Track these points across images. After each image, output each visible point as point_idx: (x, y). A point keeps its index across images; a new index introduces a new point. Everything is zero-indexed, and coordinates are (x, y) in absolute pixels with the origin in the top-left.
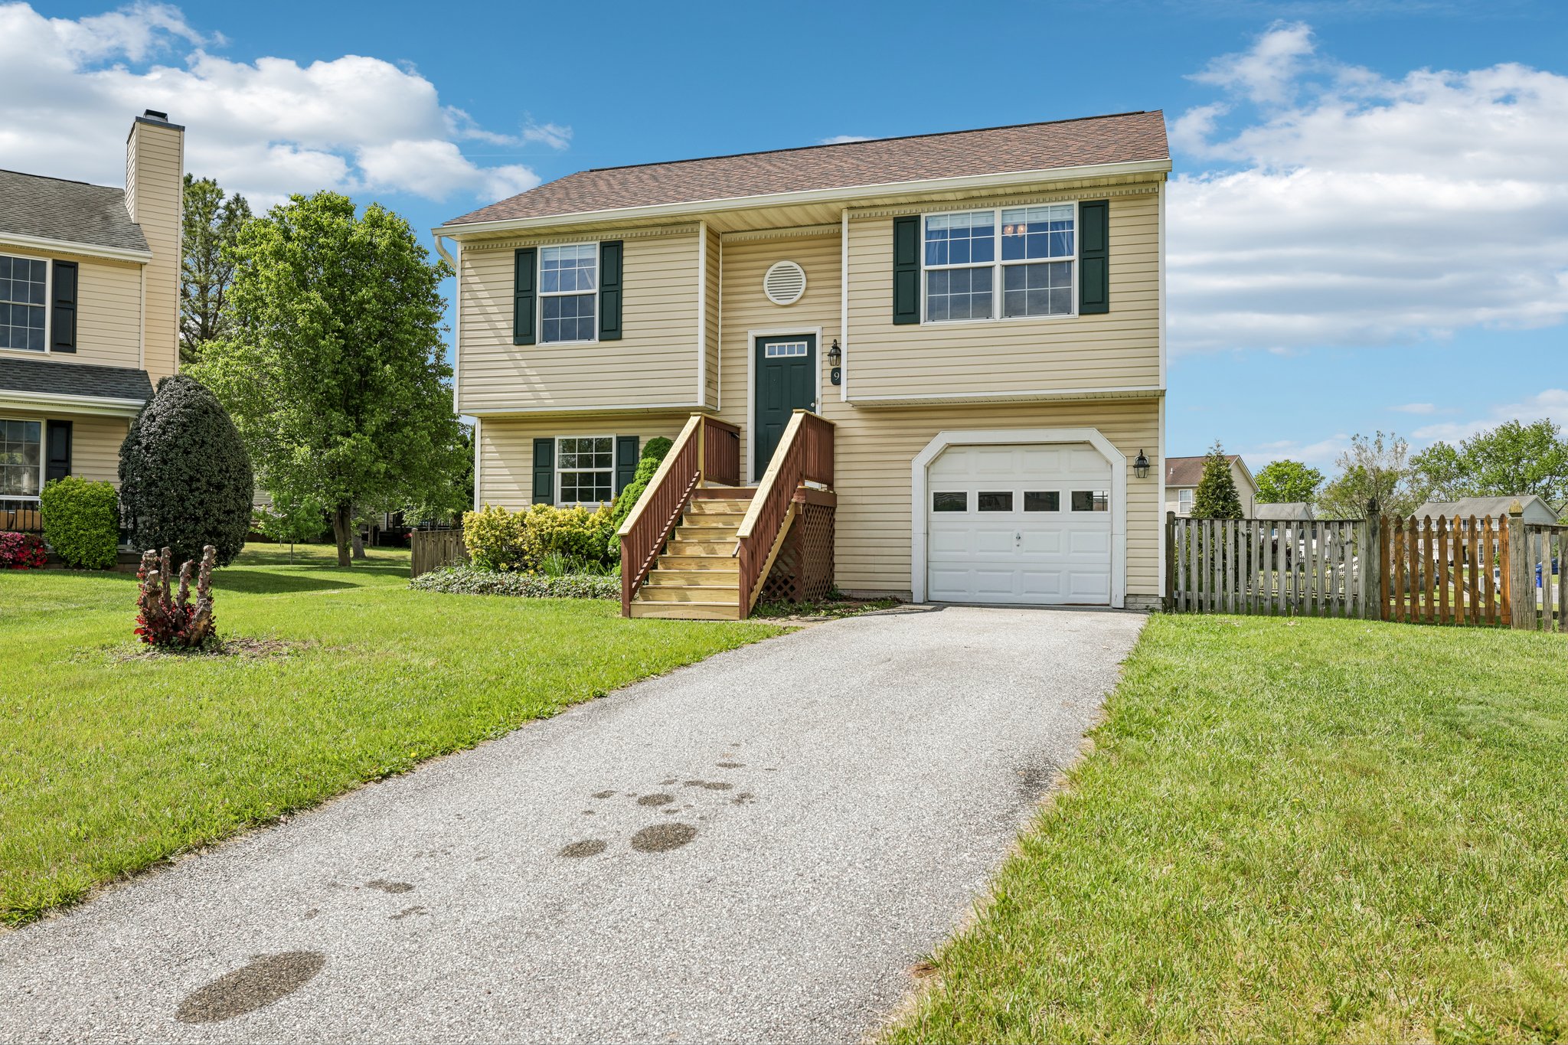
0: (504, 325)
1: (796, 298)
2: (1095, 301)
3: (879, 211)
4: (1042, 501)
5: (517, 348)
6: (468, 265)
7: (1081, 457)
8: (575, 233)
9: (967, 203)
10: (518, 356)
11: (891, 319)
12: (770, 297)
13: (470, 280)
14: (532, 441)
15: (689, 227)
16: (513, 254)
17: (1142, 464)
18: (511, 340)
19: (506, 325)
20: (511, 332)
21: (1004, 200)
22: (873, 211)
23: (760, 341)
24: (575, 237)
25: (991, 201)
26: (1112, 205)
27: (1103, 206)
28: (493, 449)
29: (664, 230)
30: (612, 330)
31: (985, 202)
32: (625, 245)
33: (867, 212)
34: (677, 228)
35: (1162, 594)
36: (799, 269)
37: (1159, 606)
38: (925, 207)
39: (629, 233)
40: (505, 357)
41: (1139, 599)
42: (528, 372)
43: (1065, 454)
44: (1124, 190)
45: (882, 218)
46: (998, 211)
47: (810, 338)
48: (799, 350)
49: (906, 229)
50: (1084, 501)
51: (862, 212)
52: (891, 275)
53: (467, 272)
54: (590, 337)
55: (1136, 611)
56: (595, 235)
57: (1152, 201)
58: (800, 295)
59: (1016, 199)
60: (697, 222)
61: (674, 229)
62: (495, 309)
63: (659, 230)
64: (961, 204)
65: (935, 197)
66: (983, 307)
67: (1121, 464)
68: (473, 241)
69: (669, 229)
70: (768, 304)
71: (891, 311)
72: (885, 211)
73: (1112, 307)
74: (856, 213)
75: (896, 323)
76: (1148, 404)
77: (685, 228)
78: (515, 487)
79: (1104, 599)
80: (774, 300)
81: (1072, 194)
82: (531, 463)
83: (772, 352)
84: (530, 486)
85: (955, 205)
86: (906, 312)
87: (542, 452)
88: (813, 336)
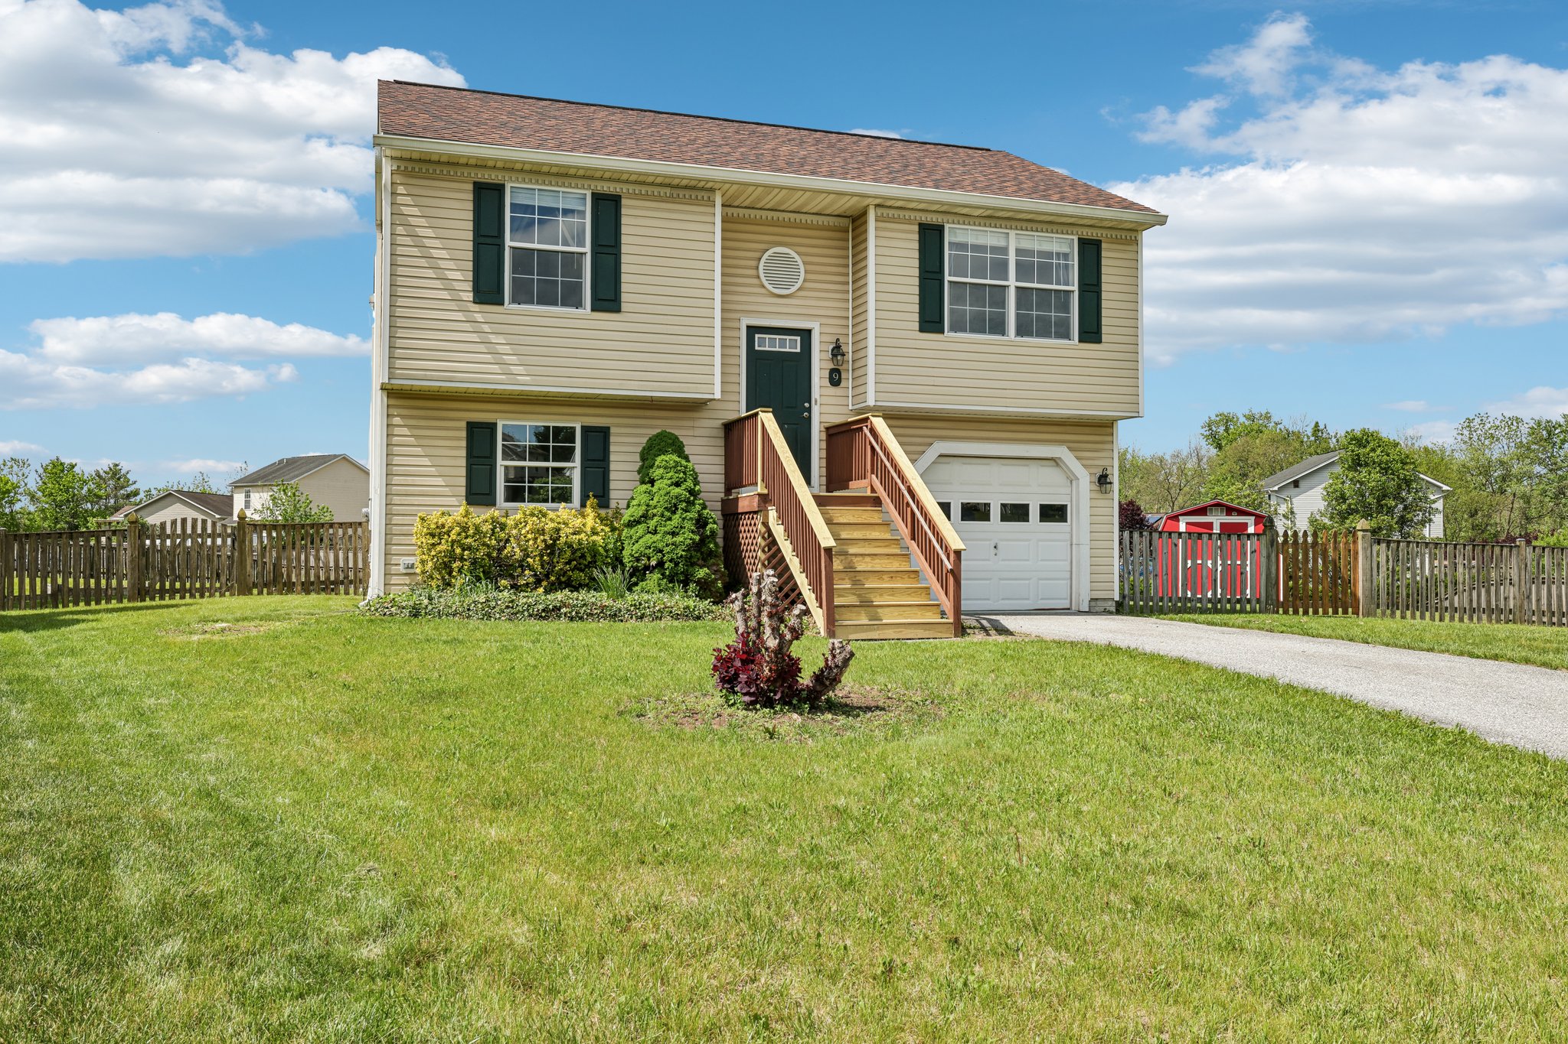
0: (458, 275)
1: (793, 289)
2: (1091, 333)
3: (907, 214)
4: (1016, 513)
5: (477, 308)
6: (401, 189)
7: (1049, 473)
8: (563, 175)
9: (988, 222)
10: (479, 317)
11: (916, 326)
12: (766, 283)
13: (405, 210)
14: (464, 424)
15: (706, 195)
16: (470, 187)
17: (1102, 480)
18: (470, 296)
19: (461, 276)
20: (469, 286)
21: (1019, 225)
22: (902, 213)
23: (752, 330)
24: (560, 180)
25: (1009, 224)
26: (1104, 245)
27: (1097, 245)
28: (405, 431)
29: (675, 192)
30: (608, 299)
31: (1004, 223)
32: (624, 202)
33: (896, 213)
34: (694, 192)
35: (1117, 598)
36: (797, 258)
37: (1113, 609)
38: (950, 218)
39: (631, 188)
40: (460, 316)
41: (1099, 603)
42: (493, 338)
43: (1034, 469)
44: (1114, 233)
45: (909, 222)
46: (1012, 233)
47: (806, 334)
48: (792, 345)
49: (931, 237)
50: (1054, 513)
51: (891, 212)
52: (916, 281)
53: (400, 199)
54: (578, 304)
55: (1097, 613)
56: (586, 183)
57: (1133, 248)
58: (798, 286)
59: (1029, 225)
60: (712, 190)
61: (687, 193)
62: (444, 254)
63: (668, 191)
64: (982, 222)
65: (965, 211)
66: (998, 327)
67: (1085, 480)
68: (411, 159)
69: (681, 193)
70: (762, 291)
71: (916, 317)
72: (913, 215)
73: (1104, 338)
74: (885, 211)
75: (922, 330)
76: (1104, 427)
77: (700, 194)
78: (439, 481)
79: (1065, 604)
80: (770, 287)
81: (1075, 229)
82: (463, 453)
83: (767, 344)
84: (463, 481)
85: (977, 221)
86: (931, 321)
87: (480, 439)
88: (809, 332)
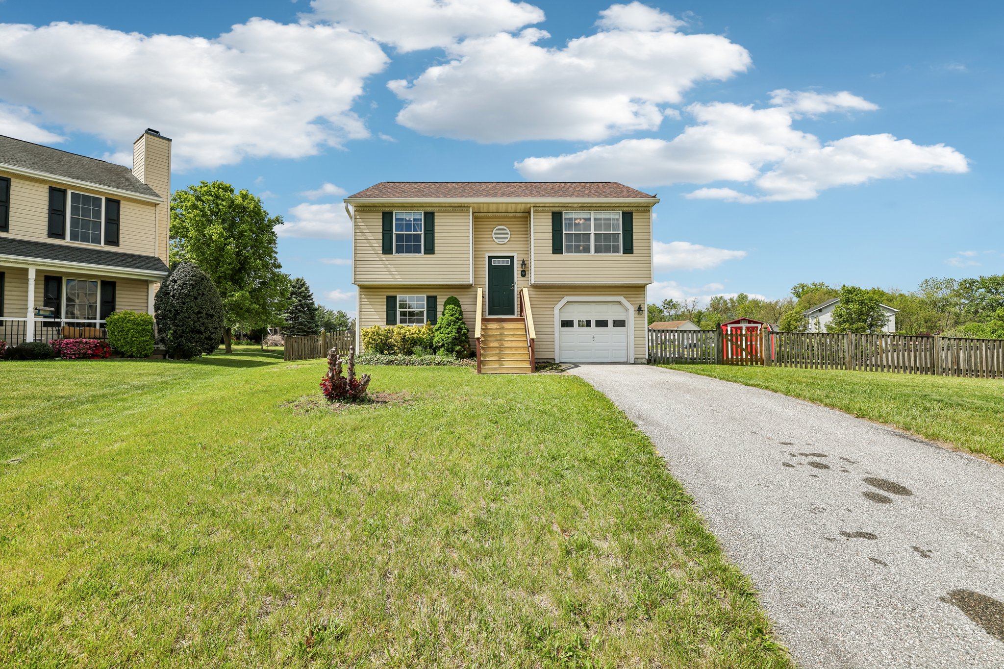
0: (377, 245)
1: (506, 241)
2: (628, 249)
3: (546, 209)
4: (602, 324)
5: (384, 256)
6: (358, 217)
7: (616, 307)
8: (413, 206)
9: (581, 209)
10: (384, 259)
11: (551, 252)
12: (495, 240)
13: (359, 224)
14: (385, 297)
15: (466, 209)
16: (381, 214)
17: (640, 310)
18: (381, 252)
19: (378, 245)
20: (381, 248)
21: (595, 209)
22: (544, 209)
23: (490, 258)
24: (412, 209)
25: (590, 209)
26: (634, 214)
27: (631, 214)
28: (366, 300)
29: (454, 209)
30: (430, 249)
31: (588, 209)
32: (435, 214)
33: (542, 209)
34: (461, 208)
35: (647, 358)
36: (507, 229)
37: (646, 362)
38: (565, 209)
39: (438, 209)
40: (378, 259)
41: (639, 360)
42: (389, 266)
43: (610, 306)
44: (638, 209)
45: (547, 212)
46: (592, 212)
47: (512, 258)
48: (506, 263)
49: (557, 217)
50: (619, 324)
51: (540, 209)
52: (551, 234)
53: (358, 220)
54: (420, 252)
55: (638, 364)
56: (421, 208)
57: (648, 214)
58: (508, 240)
59: (599, 209)
60: (468, 207)
61: (459, 209)
62: (372, 238)
63: (452, 209)
64: (579, 209)
65: (570, 205)
66: (587, 250)
67: (632, 310)
68: (361, 206)
69: (457, 209)
70: (494, 243)
71: (551, 248)
72: (549, 209)
73: (634, 251)
74: (537, 208)
75: (553, 253)
76: (640, 289)
77: (464, 209)
78: (377, 317)
79: (625, 360)
80: (497, 241)
81: (620, 209)
82: (385, 307)
83: (495, 262)
84: (385, 317)
85: (577, 209)
86: (557, 249)
87: (391, 302)
88: (513, 257)
